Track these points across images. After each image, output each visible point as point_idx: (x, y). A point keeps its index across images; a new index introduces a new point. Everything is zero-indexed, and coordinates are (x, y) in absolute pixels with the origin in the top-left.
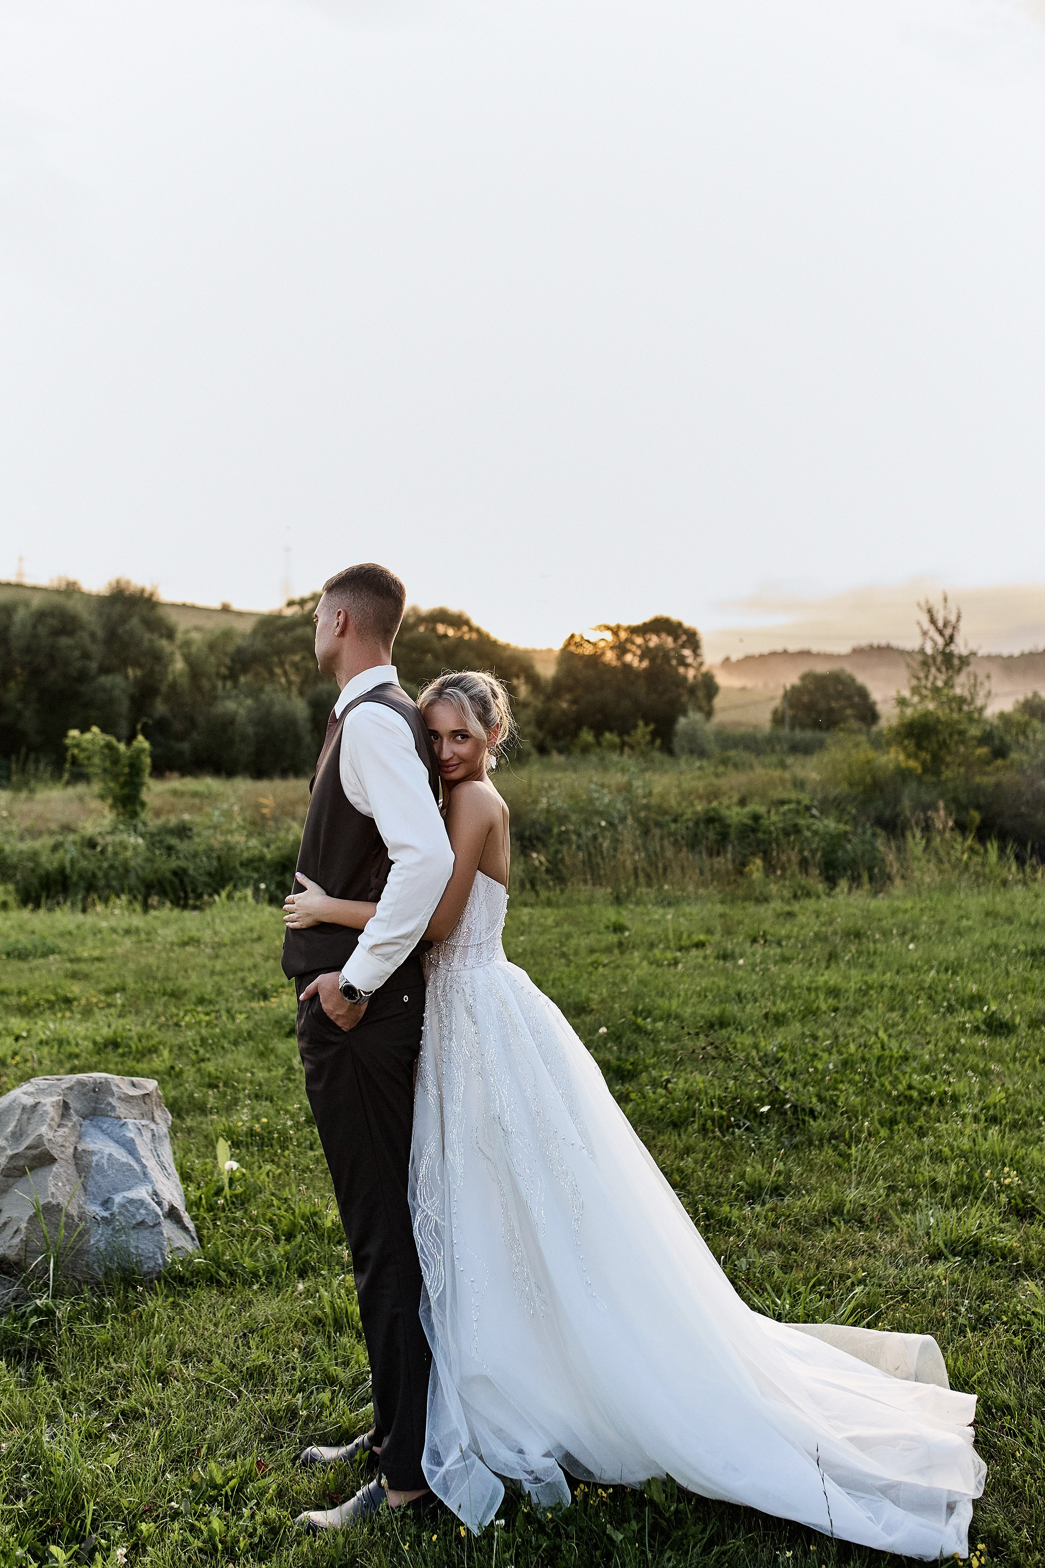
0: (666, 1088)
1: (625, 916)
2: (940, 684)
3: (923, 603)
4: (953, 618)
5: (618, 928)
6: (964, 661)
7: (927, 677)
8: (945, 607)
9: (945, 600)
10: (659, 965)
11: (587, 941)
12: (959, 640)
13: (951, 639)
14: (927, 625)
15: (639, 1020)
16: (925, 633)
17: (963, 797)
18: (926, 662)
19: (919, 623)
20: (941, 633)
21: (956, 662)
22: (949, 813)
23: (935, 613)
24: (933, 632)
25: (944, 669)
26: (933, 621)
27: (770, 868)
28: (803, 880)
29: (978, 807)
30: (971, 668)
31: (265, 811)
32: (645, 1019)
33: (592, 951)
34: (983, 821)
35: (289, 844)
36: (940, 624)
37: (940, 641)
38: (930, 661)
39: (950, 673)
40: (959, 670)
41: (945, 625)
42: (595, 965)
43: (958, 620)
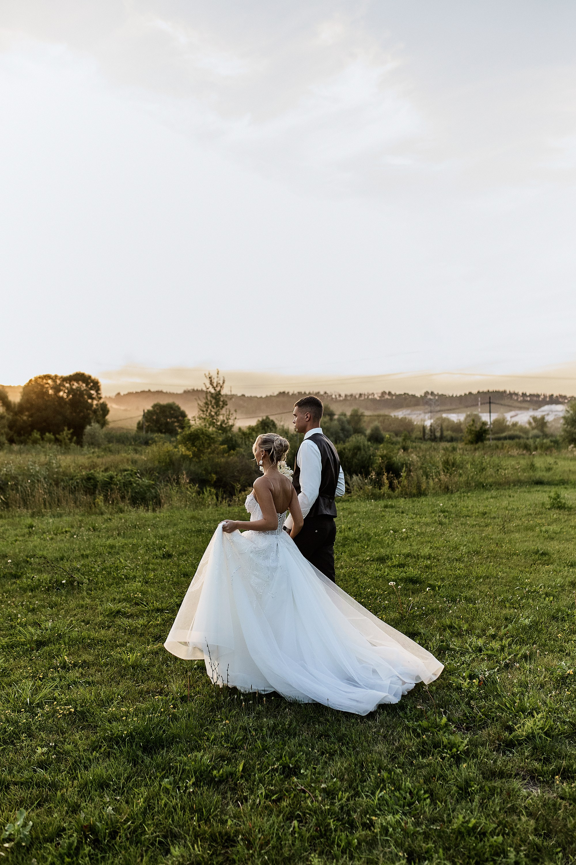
0: (32, 579)
1: (36, 522)
2: (213, 414)
3: (207, 374)
4: (221, 382)
5: (31, 526)
8: (218, 377)
9: (218, 373)
10: (45, 540)
11: (15, 532)
13: (220, 392)
14: (208, 383)
15: (28, 559)
17: (210, 468)
18: (207, 403)
20: (215, 389)
21: (221, 403)
22: (187, 477)
23: (212, 378)
24: (211, 388)
25: (215, 407)
26: (211, 383)
27: (106, 500)
28: (121, 505)
29: (216, 473)
30: (228, 407)
32: (30, 559)
34: (217, 479)
36: (215, 385)
38: (209, 403)
39: (218, 408)
40: (223, 407)
41: (217, 386)
42: (16, 541)
43: (224, 383)
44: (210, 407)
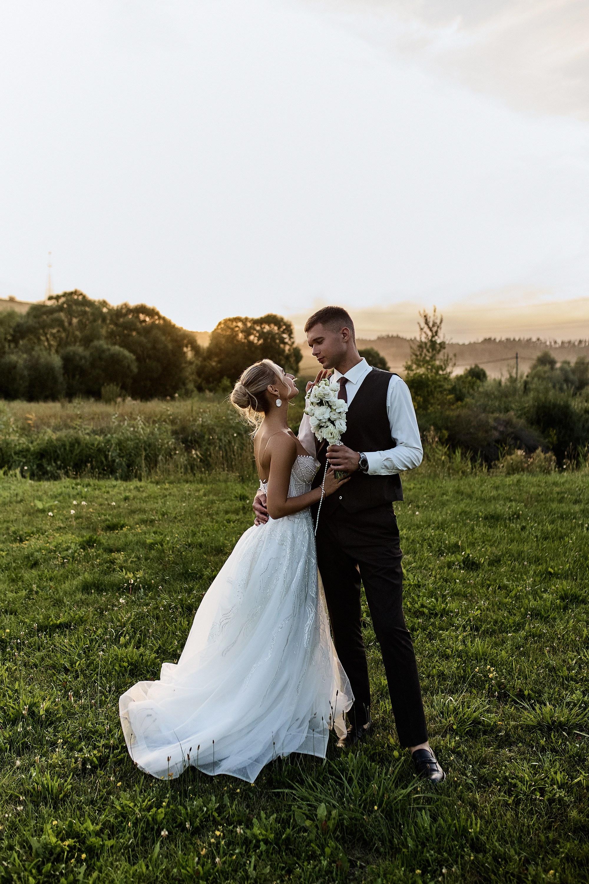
2: (429, 358)
3: (422, 312)
4: (438, 322)
6: (442, 345)
7: (421, 355)
8: (434, 315)
9: (435, 311)
11: (224, 506)
12: (441, 334)
13: (436, 332)
14: (423, 325)
16: (422, 329)
18: (421, 346)
19: (418, 323)
20: (431, 330)
21: (438, 346)
23: (428, 318)
24: (426, 329)
25: (431, 350)
26: (427, 323)
30: (445, 351)
31: (30, 422)
33: (227, 512)
35: (46, 442)
36: (431, 325)
37: (430, 334)
38: (424, 346)
39: (434, 352)
40: (440, 351)
41: (433, 325)
43: (441, 322)
44: (425, 351)
